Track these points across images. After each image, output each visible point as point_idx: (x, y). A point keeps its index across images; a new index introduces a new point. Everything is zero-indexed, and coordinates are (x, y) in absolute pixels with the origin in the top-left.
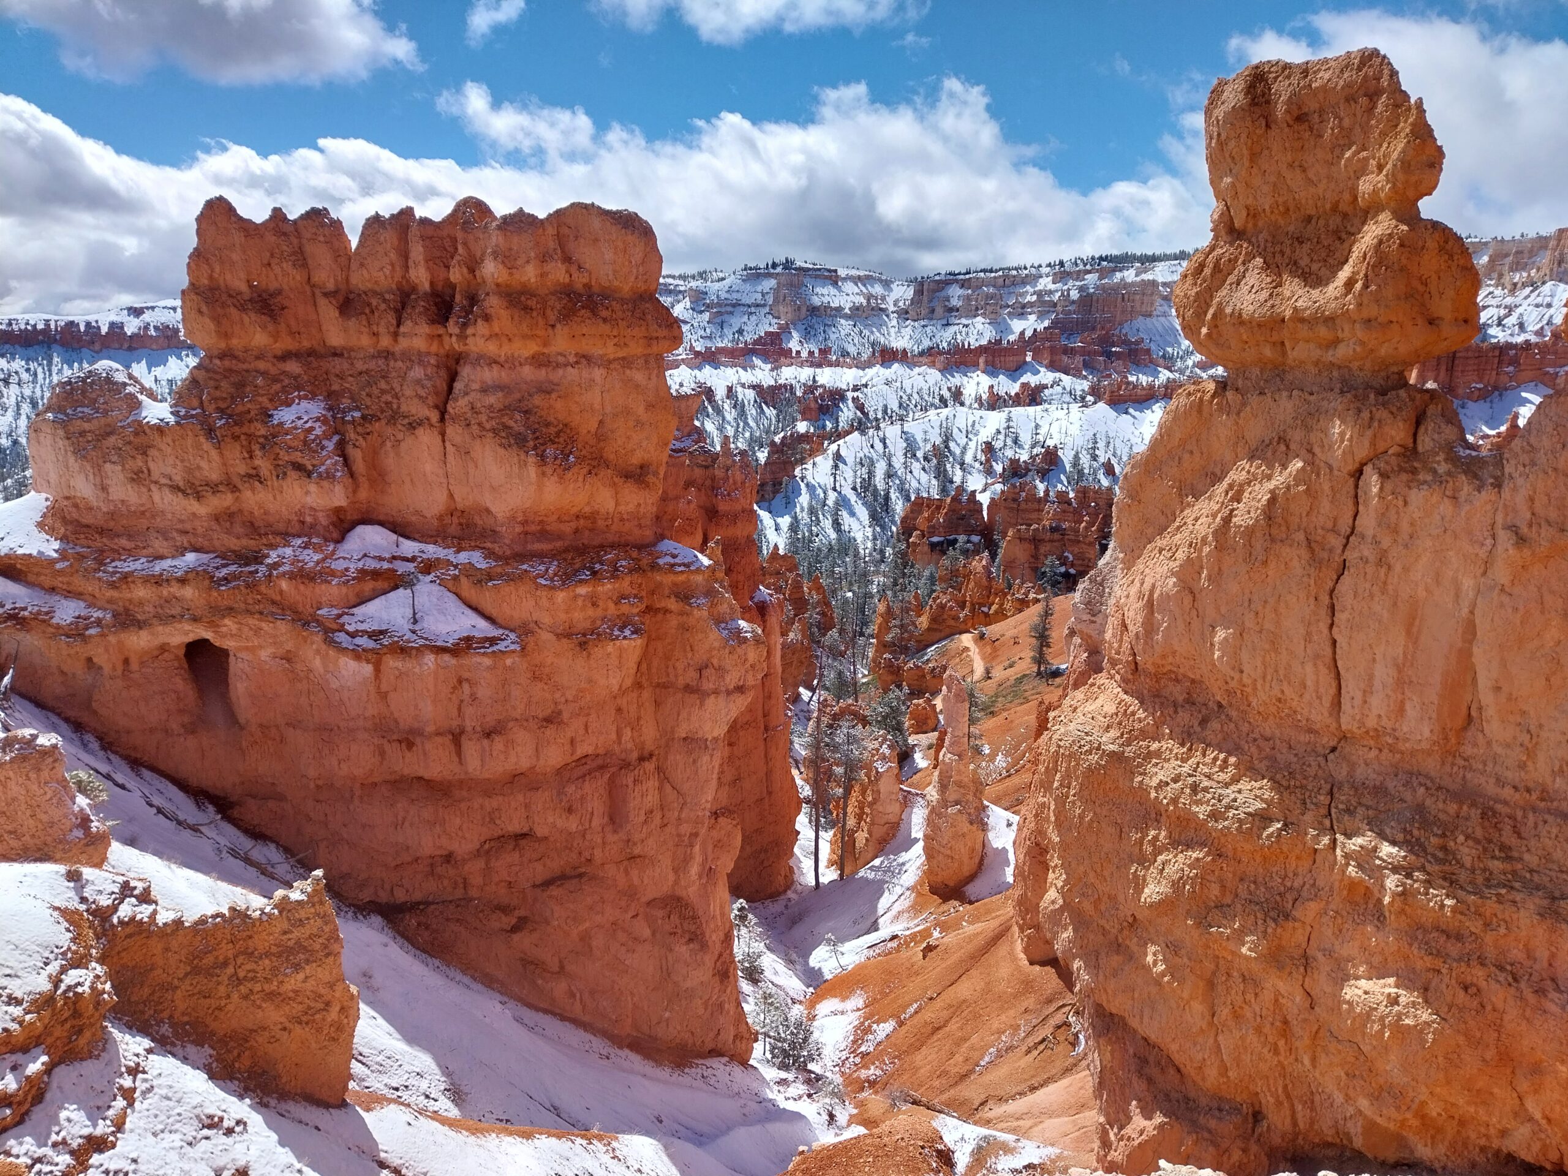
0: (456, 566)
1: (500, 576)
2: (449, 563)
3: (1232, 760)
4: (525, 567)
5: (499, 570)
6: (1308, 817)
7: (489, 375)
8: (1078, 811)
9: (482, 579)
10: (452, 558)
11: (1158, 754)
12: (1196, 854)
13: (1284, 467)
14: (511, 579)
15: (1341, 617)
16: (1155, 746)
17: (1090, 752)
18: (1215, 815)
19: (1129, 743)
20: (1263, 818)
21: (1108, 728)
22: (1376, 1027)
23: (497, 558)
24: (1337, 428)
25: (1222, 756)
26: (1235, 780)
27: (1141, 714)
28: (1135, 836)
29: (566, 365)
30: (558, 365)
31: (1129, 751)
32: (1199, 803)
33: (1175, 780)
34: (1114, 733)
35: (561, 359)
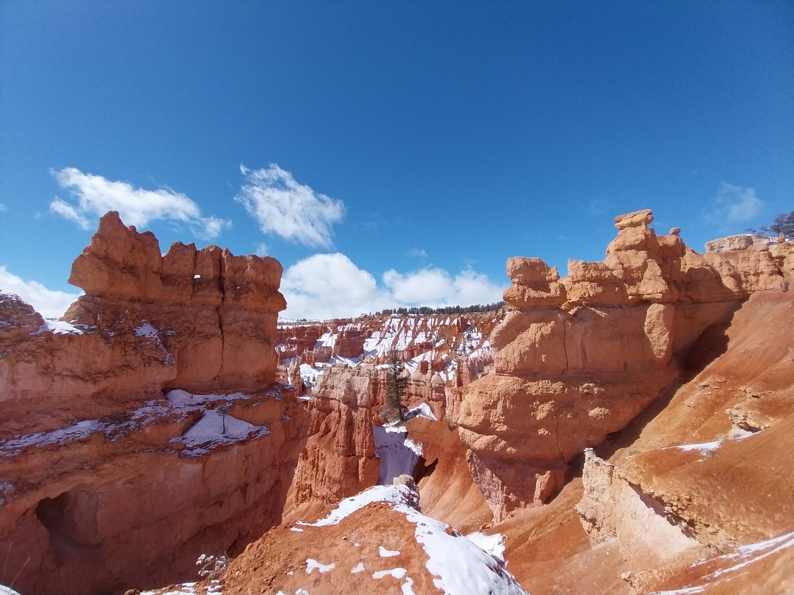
0: (230, 402)
1: (257, 401)
2: (226, 401)
3: (549, 381)
4: (267, 394)
5: (255, 398)
6: (571, 385)
7: (246, 315)
8: (512, 407)
9: (246, 405)
10: (226, 398)
11: (529, 386)
12: (551, 402)
13: (550, 323)
14: (263, 401)
15: (567, 347)
16: (527, 385)
17: (512, 391)
18: (555, 391)
19: (521, 386)
20: (563, 389)
21: (514, 385)
22: (600, 417)
23: (251, 394)
24: (559, 315)
25: (547, 381)
26: (552, 384)
27: (520, 379)
28: (531, 406)
29: (265, 313)
30: (262, 313)
31: (522, 387)
32: (549, 391)
33: (539, 388)
34: (516, 386)
35: (263, 311)
